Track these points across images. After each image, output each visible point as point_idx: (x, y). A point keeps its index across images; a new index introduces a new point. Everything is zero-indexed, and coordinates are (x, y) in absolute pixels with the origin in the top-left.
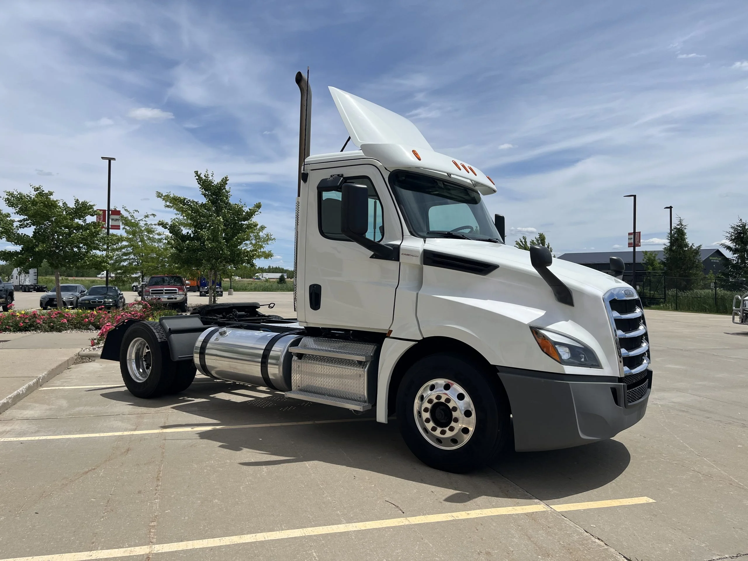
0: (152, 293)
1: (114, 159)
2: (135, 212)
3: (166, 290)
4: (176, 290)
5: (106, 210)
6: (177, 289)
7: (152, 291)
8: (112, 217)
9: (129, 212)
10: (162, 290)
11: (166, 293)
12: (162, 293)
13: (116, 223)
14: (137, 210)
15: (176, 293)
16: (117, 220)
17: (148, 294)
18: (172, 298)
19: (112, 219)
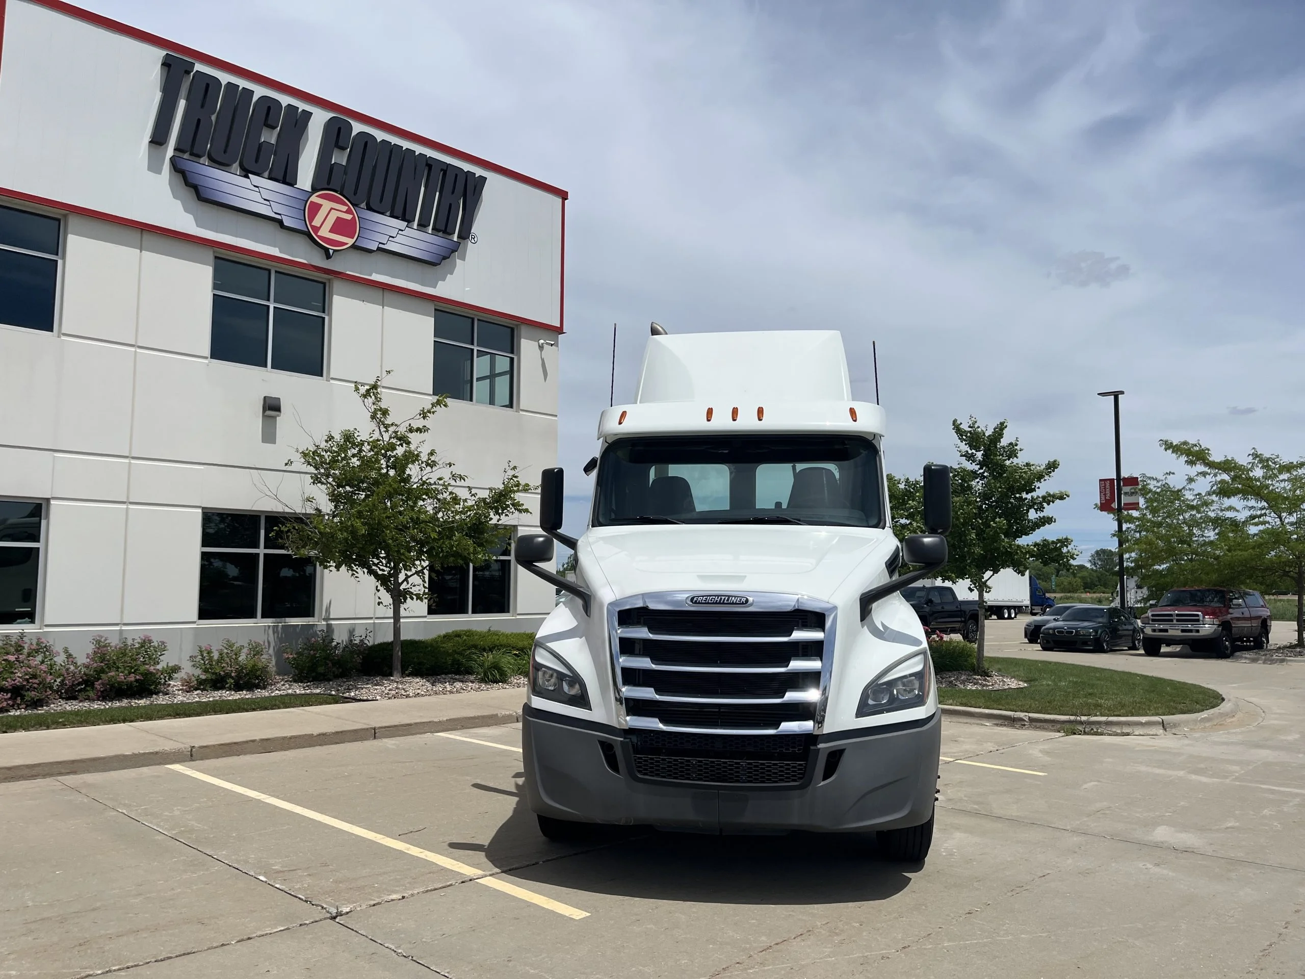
0: (1153, 620)
1: (1122, 393)
2: (1168, 476)
3: (1177, 615)
4: (1198, 615)
5: (1114, 479)
6: (1200, 613)
7: (1153, 615)
8: (1126, 489)
9: (1156, 479)
10: (1171, 615)
11: (1178, 620)
12: (1172, 621)
13: (1130, 500)
14: (1170, 472)
15: (1198, 620)
16: (1132, 494)
17: (1147, 622)
18: (1190, 631)
19: (1126, 493)
